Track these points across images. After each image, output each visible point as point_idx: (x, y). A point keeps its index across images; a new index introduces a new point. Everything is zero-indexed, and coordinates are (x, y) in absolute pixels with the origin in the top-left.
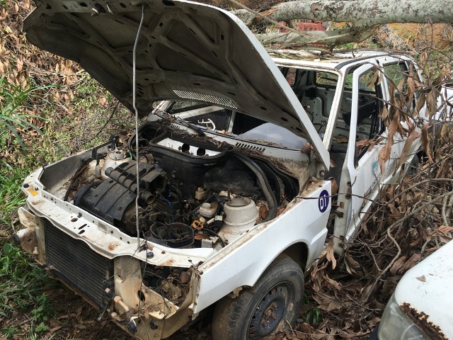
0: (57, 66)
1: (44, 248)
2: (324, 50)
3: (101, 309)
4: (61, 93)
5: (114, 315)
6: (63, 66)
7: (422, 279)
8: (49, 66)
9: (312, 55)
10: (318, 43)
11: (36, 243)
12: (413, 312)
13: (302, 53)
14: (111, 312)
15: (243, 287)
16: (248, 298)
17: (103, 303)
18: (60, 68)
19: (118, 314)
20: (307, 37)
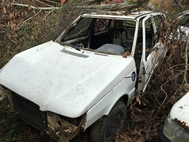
0: (9, 22)
1: (12, 104)
2: (127, 11)
3: (41, 130)
4: (11, 34)
5: (48, 132)
6: (11, 22)
7: (181, 107)
8: (4, 22)
9: (122, 14)
10: (124, 8)
11: (8, 102)
12: (179, 122)
13: (118, 12)
14: (47, 131)
15: (104, 116)
16: (105, 120)
17: (42, 127)
18: (10, 23)
19: (50, 131)
20: (119, 6)
